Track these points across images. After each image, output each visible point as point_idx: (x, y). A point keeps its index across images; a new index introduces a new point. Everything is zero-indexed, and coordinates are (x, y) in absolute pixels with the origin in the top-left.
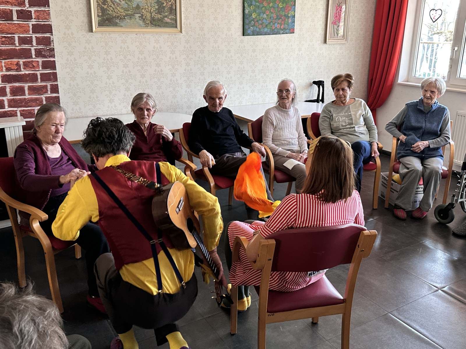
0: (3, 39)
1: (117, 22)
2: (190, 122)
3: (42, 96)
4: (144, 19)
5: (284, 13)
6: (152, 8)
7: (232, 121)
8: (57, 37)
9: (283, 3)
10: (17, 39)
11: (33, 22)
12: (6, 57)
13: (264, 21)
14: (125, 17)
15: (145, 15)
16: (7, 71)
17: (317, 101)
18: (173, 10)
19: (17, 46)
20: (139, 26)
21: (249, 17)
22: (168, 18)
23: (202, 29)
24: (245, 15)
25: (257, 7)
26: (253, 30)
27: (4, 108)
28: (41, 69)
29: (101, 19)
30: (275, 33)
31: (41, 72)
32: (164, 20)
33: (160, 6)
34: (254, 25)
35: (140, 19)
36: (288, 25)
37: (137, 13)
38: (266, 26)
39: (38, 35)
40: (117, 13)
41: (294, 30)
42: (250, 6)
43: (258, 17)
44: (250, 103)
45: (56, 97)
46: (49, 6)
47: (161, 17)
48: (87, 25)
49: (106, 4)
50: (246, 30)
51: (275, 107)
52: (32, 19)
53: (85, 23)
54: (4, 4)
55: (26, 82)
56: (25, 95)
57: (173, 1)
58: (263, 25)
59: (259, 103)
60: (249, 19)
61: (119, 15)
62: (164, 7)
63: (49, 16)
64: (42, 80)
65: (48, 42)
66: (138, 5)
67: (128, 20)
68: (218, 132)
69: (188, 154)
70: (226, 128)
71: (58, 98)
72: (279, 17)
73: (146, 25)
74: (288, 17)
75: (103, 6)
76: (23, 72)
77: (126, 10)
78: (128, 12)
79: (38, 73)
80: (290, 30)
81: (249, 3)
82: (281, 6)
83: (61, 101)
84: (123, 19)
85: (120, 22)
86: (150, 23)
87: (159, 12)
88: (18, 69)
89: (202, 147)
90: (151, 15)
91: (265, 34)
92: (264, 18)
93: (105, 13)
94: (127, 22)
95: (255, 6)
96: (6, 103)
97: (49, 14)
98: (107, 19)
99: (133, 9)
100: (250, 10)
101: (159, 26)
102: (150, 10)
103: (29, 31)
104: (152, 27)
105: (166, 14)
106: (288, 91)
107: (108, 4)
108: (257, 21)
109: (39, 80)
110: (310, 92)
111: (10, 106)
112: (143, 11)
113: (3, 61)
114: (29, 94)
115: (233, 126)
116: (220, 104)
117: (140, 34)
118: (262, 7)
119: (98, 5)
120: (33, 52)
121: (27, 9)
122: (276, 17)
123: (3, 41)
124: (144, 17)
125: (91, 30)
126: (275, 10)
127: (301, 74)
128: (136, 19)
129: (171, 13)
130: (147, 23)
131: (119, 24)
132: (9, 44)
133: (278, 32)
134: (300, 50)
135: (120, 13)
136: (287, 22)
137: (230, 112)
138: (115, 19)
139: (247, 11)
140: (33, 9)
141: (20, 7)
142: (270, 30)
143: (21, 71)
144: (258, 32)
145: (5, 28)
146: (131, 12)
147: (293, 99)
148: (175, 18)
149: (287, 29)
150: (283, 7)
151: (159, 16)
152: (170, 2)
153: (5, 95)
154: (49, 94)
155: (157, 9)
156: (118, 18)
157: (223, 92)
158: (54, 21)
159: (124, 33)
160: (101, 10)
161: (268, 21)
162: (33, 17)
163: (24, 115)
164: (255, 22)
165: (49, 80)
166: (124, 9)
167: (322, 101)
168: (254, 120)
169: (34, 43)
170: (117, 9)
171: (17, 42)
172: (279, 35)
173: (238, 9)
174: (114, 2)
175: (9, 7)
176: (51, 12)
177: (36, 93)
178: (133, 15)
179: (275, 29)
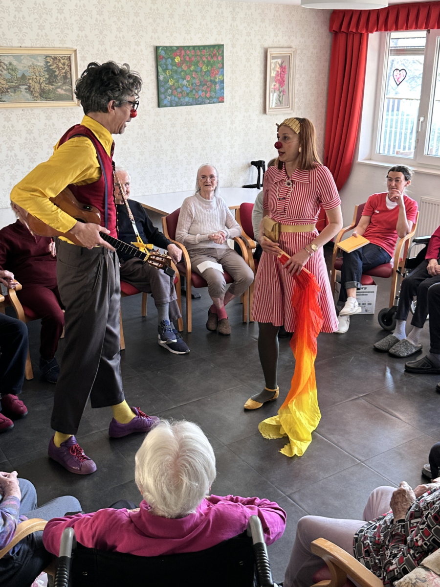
4: (32, 92)
5: (209, 77)
6: (42, 78)
9: (207, 66)
13: (185, 88)
14: (9, 90)
15: (33, 87)
17: (257, 186)
18: (67, 80)
20: (26, 100)
21: (165, 84)
22: (62, 89)
24: (159, 83)
25: (174, 72)
26: (171, 100)
30: (199, 102)
32: (57, 91)
33: (52, 74)
34: (172, 94)
35: (26, 92)
36: (215, 92)
38: (188, 94)
41: (223, 98)
42: (165, 70)
43: (176, 84)
44: (170, 191)
47: (53, 88)
50: (161, 100)
57: (68, 69)
58: (183, 93)
59: (184, 190)
60: (165, 86)
61: (1, 88)
62: (56, 76)
66: (23, 75)
67: (11, 94)
72: (203, 84)
73: (35, 99)
74: (215, 83)
77: (8, 81)
78: (12, 84)
80: (218, 98)
81: (163, 67)
82: (204, 69)
84: (5, 92)
86: (40, 96)
87: (50, 82)
90: (41, 86)
91: (186, 105)
92: (184, 85)
95: (171, 70)
99: (18, 80)
100: (166, 76)
101: (52, 99)
102: (39, 81)
104: (43, 100)
105: (59, 84)
106: (212, 176)
108: (176, 89)
110: (249, 174)
112: (30, 81)
115: (141, 221)
117: (28, 110)
118: (181, 72)
122: (199, 83)
124: (32, 89)
126: (198, 75)
127: (235, 152)
128: (21, 91)
130: (35, 97)
133: (203, 102)
134: (232, 122)
135: (2, 86)
136: (214, 89)
139: (161, 78)
142: (193, 100)
144: (177, 102)
146: (15, 83)
148: (71, 88)
149: (215, 98)
150: (208, 71)
151: (51, 87)
152: (64, 69)
155: (47, 79)
159: (7, 109)
161: (189, 89)
164: (172, 90)
168: (170, 213)
173: (151, 75)
178: (17, 87)
179: (198, 98)
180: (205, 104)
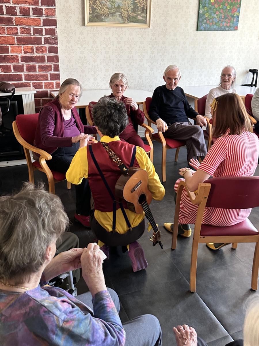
0: (23, 30)
1: (102, 19)
2: (152, 97)
3: (48, 73)
4: (123, 17)
6: (129, 8)
7: (183, 97)
8: (59, 29)
9: (230, 6)
10: (32, 29)
11: (44, 17)
12: (24, 43)
13: (214, 20)
14: (109, 15)
15: (124, 14)
16: (24, 54)
17: (251, 85)
18: (144, 10)
19: (32, 35)
20: (119, 22)
21: (203, 16)
22: (141, 16)
23: (165, 25)
24: (199, 15)
25: (209, 8)
26: (205, 27)
27: (22, 81)
28: (47, 53)
29: (91, 16)
30: (222, 29)
31: (48, 55)
32: (138, 17)
33: (135, 6)
34: (206, 23)
35: (119, 17)
36: (233, 23)
37: (118, 12)
38: (216, 23)
39: (47, 27)
40: (103, 12)
41: (237, 28)
42: (203, 7)
43: (209, 16)
44: (197, 85)
45: (57, 74)
46: (55, 5)
47: (135, 15)
48: (81, 21)
49: (96, 5)
50: (199, 26)
51: (218, 88)
52: (43, 15)
53: (80, 19)
54: (24, 3)
55: (37, 62)
56: (36, 72)
57: (145, 3)
58: (213, 22)
59: (205, 85)
60: (203, 17)
61: (105, 13)
62: (138, 7)
63: (55, 13)
64: (48, 61)
65: (53, 32)
66: (119, 5)
68: (172, 105)
69: (148, 121)
70: (178, 102)
71: (58, 75)
72: (226, 17)
73: (124, 21)
74: (234, 17)
75: (93, 6)
76: (36, 54)
77: (110, 9)
78: (111, 11)
79: (46, 56)
81: (203, 5)
82: (228, 8)
83: (60, 78)
84: (107, 16)
85: (105, 18)
86: (127, 19)
87: (134, 11)
88: (32, 53)
89: (158, 116)
90: (128, 13)
91: (214, 30)
92: (214, 18)
93: (95, 11)
94: (110, 18)
95: (208, 7)
96: (23, 77)
97: (55, 11)
98: (96, 16)
99: (115, 9)
100: (204, 11)
101: (134, 22)
102: (128, 10)
103: (40, 24)
104: (128, 22)
105: (139, 13)
106: (229, 75)
107: (97, 5)
108: (209, 20)
109: (46, 61)
110: (246, 78)
111: (26, 79)
112: (122, 10)
113: (22, 46)
114: (39, 71)
115: (183, 101)
116: (175, 84)
117: (119, 28)
118: (214, 9)
119: (90, 5)
120: (43, 40)
121: (40, 8)
122: (224, 17)
123: (23, 31)
124: (123, 15)
125: (84, 24)
126: (224, 11)
127: (240, 63)
128: (116, 16)
129: (143, 12)
130: (124, 20)
131: (104, 20)
132: (27, 34)
133: (224, 29)
134: (241, 44)
135: (106, 12)
136: (232, 21)
137: (182, 90)
138: (101, 16)
139: (201, 12)
140: (44, 8)
141: (35, 5)
142: (219, 27)
143: (34, 54)
144: (208, 28)
145: (24, 21)
146: (114, 11)
147: (233, 82)
148: (146, 16)
149: (232, 27)
150: (230, 9)
151: (134, 14)
152: (143, 3)
153: (23, 71)
154: (53, 72)
155: (133, 9)
156: (103, 15)
157: (178, 74)
158: (58, 17)
159: (107, 27)
160: (92, 9)
161: (217, 20)
162: (44, 13)
163: (35, 86)
164: (207, 21)
165: (53, 61)
166: (109, 8)
167: (255, 85)
168: (200, 98)
169: (44, 33)
170: (103, 8)
171: (32, 32)
172: (225, 31)
173: (194, 10)
174: (102, 3)
175: (27, 6)
176: (56, 10)
177: (44, 71)
178: (114, 13)
179: (222, 26)
180: (226, 30)
